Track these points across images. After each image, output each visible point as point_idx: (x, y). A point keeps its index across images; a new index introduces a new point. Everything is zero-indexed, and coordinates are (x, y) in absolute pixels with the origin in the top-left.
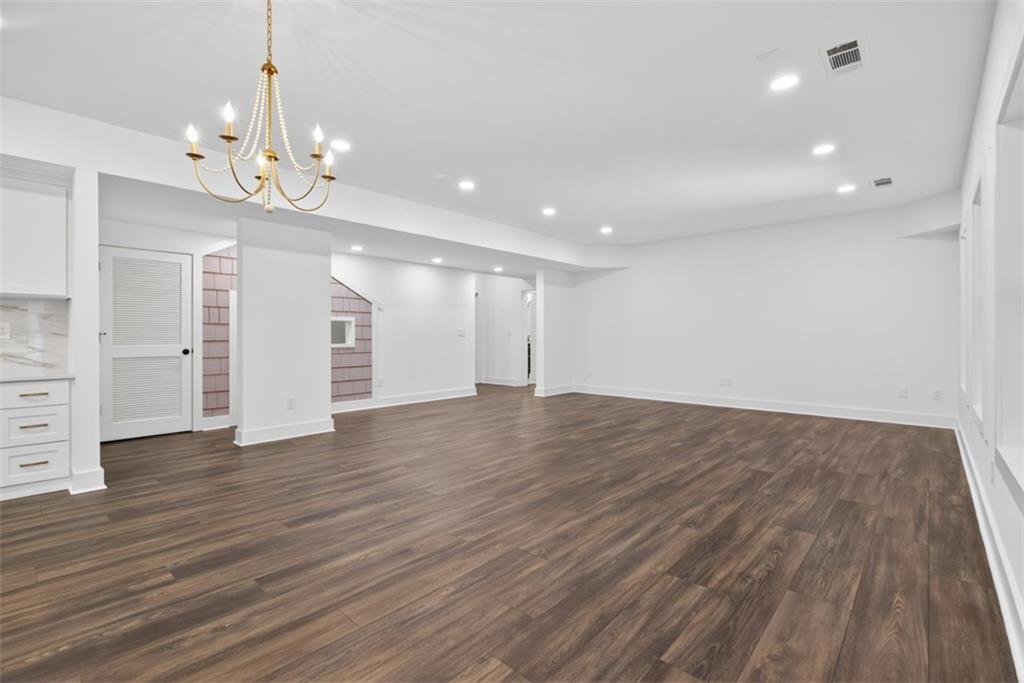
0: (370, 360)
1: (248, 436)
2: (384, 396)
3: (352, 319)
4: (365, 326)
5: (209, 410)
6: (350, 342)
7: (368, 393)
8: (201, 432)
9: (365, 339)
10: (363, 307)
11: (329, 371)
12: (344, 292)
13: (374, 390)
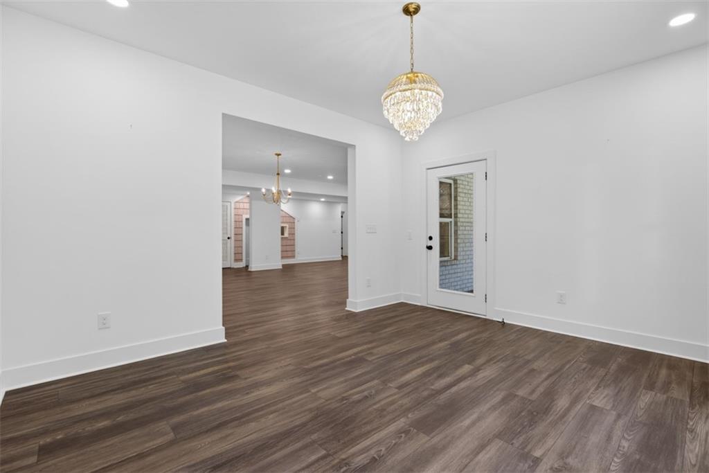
0: (294, 243)
1: (254, 267)
2: (301, 258)
3: (287, 226)
4: (292, 228)
5: (236, 260)
6: (286, 235)
7: (293, 257)
8: (233, 268)
9: (292, 234)
10: (291, 220)
11: (280, 247)
12: (284, 214)
13: (296, 255)
